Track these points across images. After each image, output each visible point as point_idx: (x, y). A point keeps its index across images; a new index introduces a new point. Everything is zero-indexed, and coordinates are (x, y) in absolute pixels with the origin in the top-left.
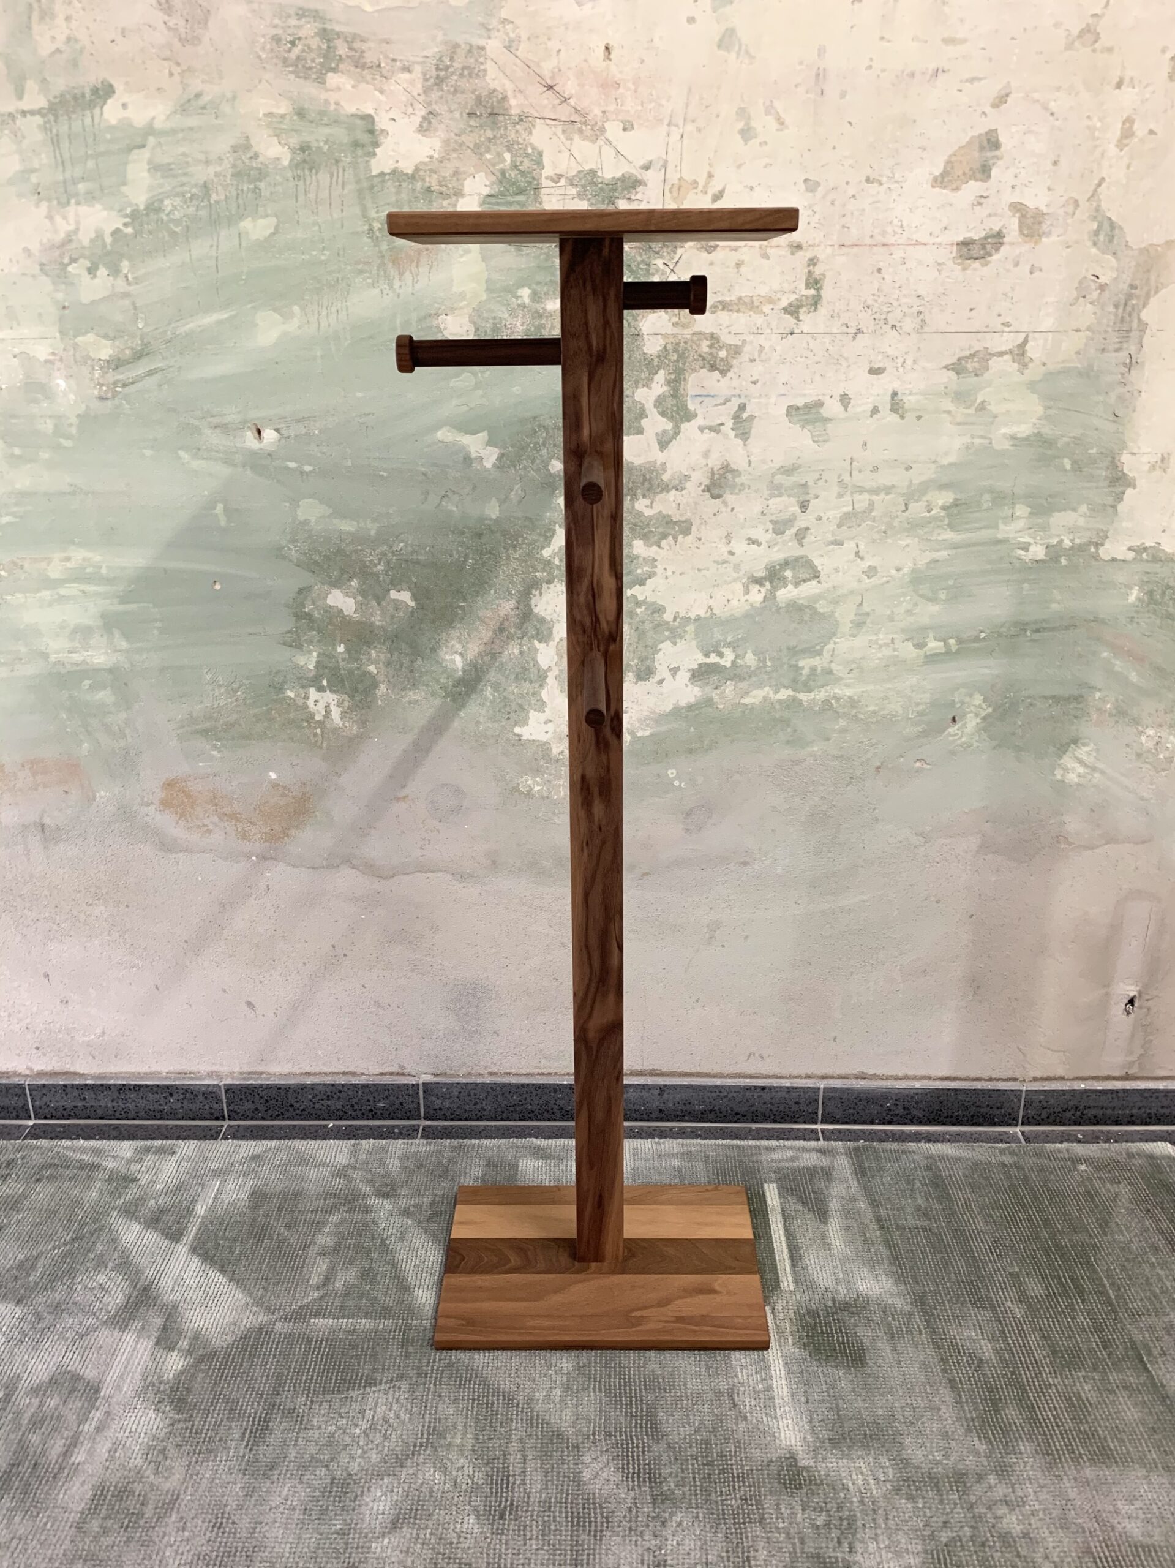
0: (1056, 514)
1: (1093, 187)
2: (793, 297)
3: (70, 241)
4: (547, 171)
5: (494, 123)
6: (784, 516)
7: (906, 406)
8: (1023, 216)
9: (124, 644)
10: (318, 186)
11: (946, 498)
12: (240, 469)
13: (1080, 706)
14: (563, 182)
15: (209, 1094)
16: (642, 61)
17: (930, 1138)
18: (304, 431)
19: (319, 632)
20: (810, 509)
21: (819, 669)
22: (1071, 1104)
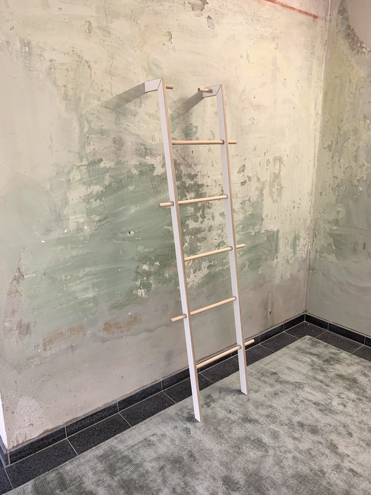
0: (255, 227)
1: (256, 172)
3: (91, 194)
4: (183, 174)
6: (220, 234)
8: (249, 178)
9: (97, 290)
10: (143, 178)
11: (241, 226)
12: (126, 241)
13: (260, 259)
14: (185, 176)
15: (114, 406)
16: (198, 153)
18: (139, 231)
19: (141, 275)
20: (223, 232)
21: (226, 262)
22: (265, 336)
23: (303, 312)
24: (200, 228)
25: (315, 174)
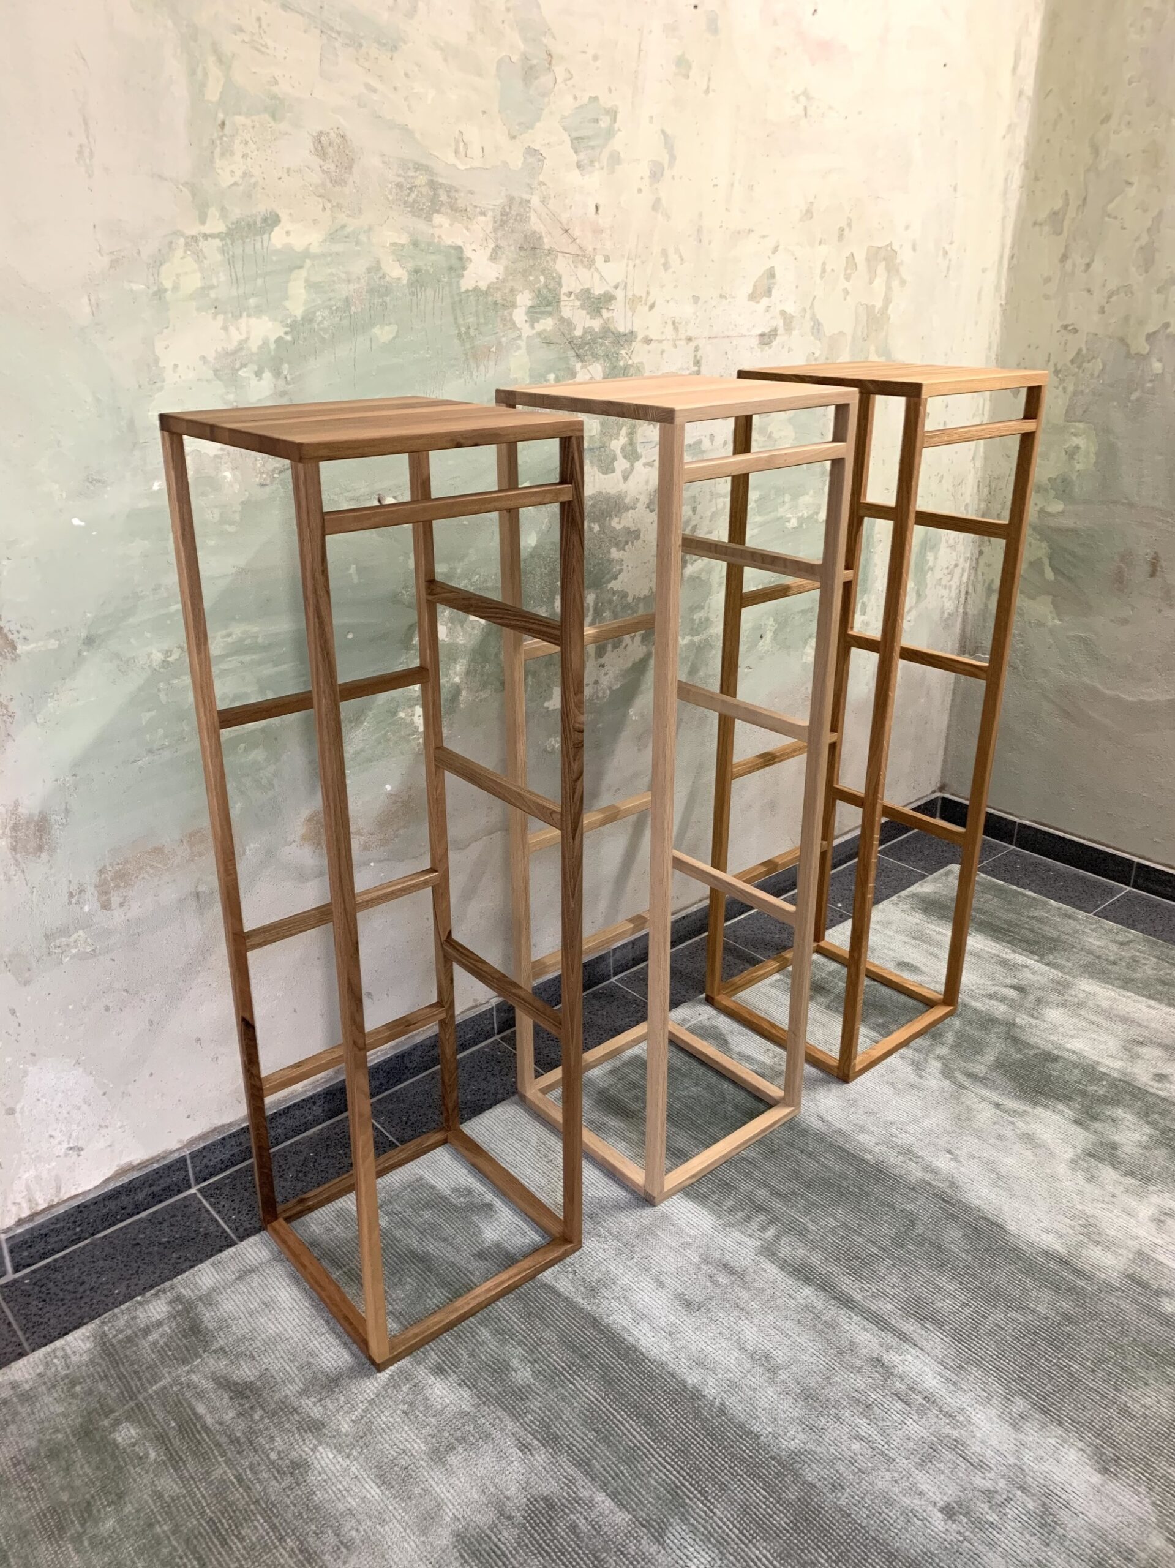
4: (564, 290)
5: (535, 255)
8: (785, 319)
10: (426, 299)
14: (573, 297)
16: (615, 216)
21: (703, 619)
23: (934, 792)
24: (620, 497)
25: (998, 319)
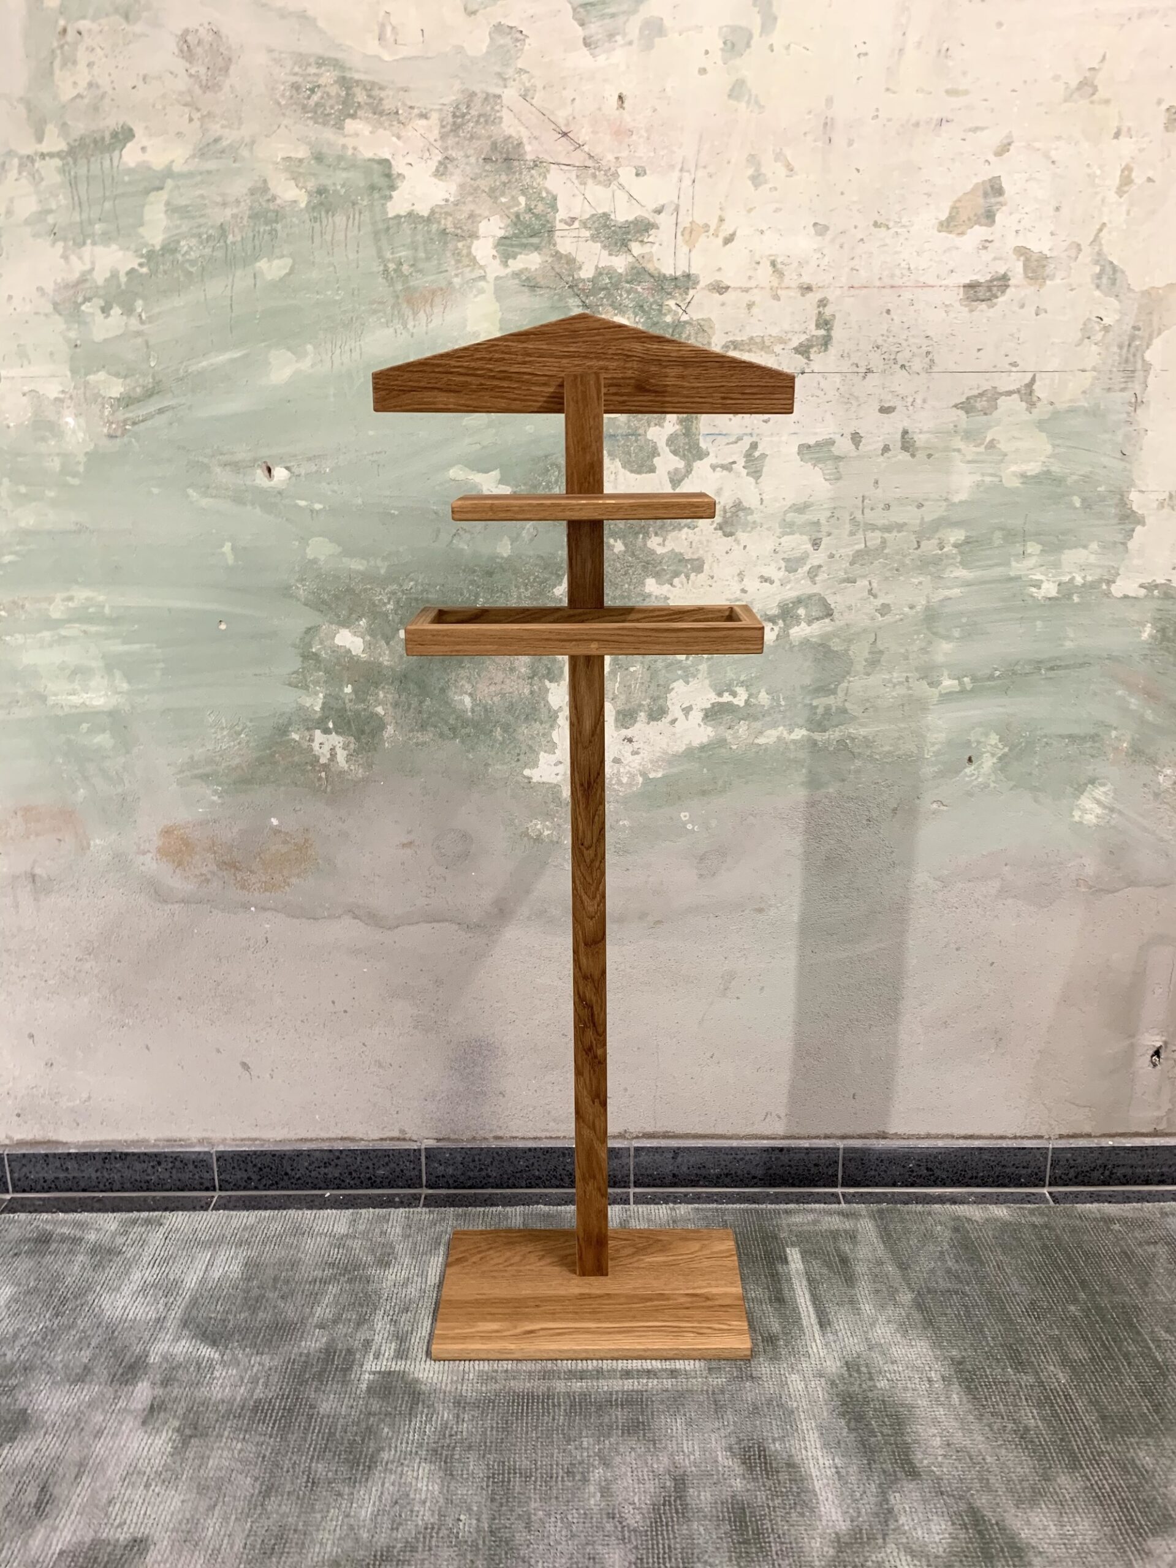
0: (1066, 551)
1: (1095, 232)
2: (803, 338)
3: (86, 280)
4: (561, 214)
5: (509, 168)
6: (797, 554)
7: (918, 444)
8: (1027, 260)
9: (125, 686)
10: (334, 227)
11: (957, 535)
12: (249, 507)
13: (1097, 745)
14: (576, 224)
15: (199, 1162)
16: (655, 110)
17: (954, 1200)
18: (314, 468)
19: (327, 672)
20: (822, 546)
21: (834, 709)
22: (1099, 1162)
